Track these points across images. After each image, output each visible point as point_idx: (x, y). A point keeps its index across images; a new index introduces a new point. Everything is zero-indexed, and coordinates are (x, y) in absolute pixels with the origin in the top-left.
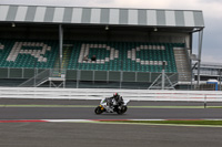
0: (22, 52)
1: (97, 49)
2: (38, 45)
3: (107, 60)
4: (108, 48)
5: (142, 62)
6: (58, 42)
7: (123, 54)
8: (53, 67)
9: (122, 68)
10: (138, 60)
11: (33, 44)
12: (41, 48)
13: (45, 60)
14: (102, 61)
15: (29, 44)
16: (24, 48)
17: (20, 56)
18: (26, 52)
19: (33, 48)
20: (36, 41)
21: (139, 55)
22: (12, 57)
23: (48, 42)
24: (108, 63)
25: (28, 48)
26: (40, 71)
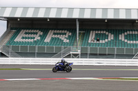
0: (54, 36)
1: (100, 34)
2: (63, 32)
3: (106, 40)
4: (107, 33)
5: (129, 42)
6: (76, 30)
7: (116, 37)
8: (73, 45)
9: (116, 45)
10: (126, 41)
11: (61, 32)
12: (65, 34)
13: (68, 41)
14: (104, 42)
15: (58, 32)
16: (55, 34)
17: (52, 39)
18: (56, 36)
19: (60, 34)
20: (62, 30)
21: (126, 37)
22: (48, 40)
23: (69, 30)
24: (107, 43)
25: (58, 34)
26: (65, 48)
